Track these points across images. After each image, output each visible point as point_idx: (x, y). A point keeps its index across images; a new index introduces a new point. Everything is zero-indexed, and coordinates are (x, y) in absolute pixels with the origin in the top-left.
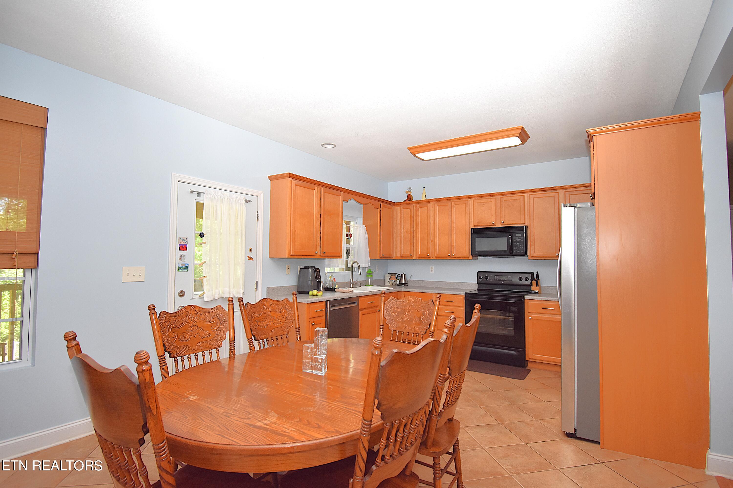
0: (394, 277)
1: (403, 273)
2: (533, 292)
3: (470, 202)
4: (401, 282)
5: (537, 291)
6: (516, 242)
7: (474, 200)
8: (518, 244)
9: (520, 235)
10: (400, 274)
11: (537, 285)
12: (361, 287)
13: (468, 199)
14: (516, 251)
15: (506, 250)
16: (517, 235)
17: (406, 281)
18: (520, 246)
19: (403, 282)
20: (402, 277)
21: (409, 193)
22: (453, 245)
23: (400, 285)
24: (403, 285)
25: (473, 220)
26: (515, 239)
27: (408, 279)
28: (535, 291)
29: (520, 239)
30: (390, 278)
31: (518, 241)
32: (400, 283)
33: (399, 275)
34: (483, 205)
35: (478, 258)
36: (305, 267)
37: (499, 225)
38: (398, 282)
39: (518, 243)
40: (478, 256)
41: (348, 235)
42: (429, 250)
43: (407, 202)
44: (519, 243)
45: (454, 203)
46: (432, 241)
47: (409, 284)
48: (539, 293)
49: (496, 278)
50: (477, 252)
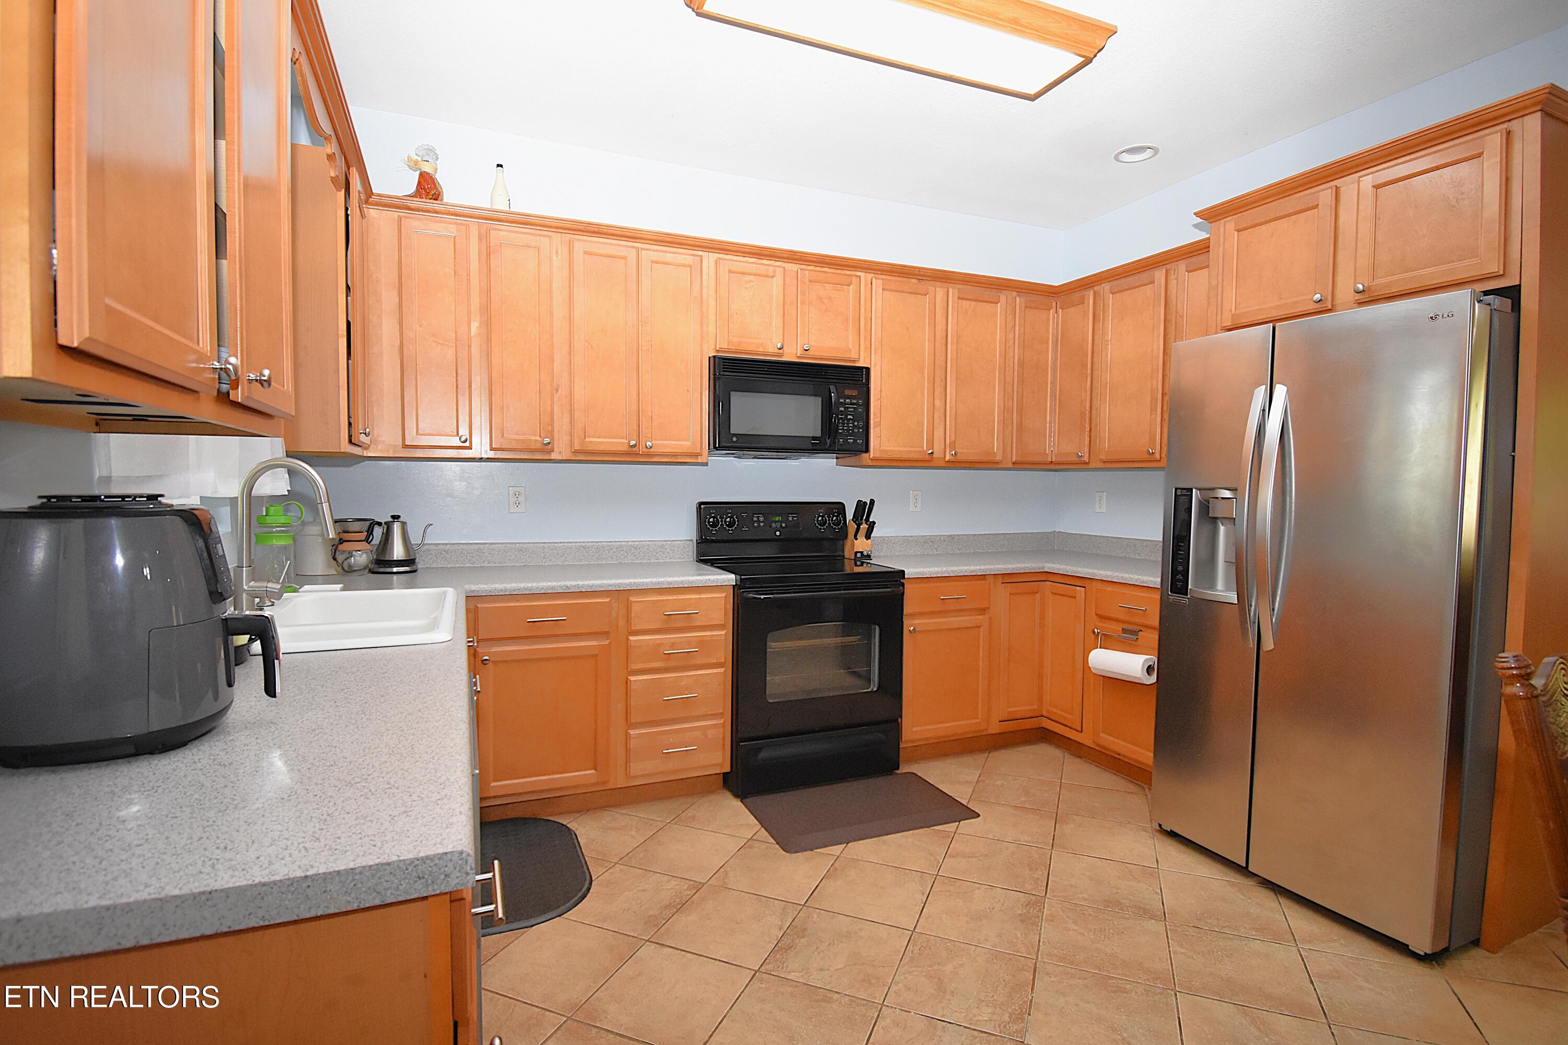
0: (359, 536)
1: (396, 518)
3: (705, 264)
4: (388, 558)
6: (845, 412)
7: (718, 259)
8: (850, 419)
9: (855, 393)
10: (380, 523)
13: (697, 253)
14: (846, 441)
15: (819, 435)
16: (847, 392)
17: (411, 552)
18: (854, 426)
19: (399, 554)
20: (388, 533)
24: (395, 570)
25: (713, 328)
26: (841, 404)
27: (415, 539)
29: (854, 404)
30: (340, 542)
31: (849, 409)
32: (383, 562)
33: (376, 528)
34: (746, 282)
39: (849, 417)
43: (416, 203)
44: (852, 417)
45: (648, 253)
47: (422, 564)
49: (759, 521)
50: (734, 439)
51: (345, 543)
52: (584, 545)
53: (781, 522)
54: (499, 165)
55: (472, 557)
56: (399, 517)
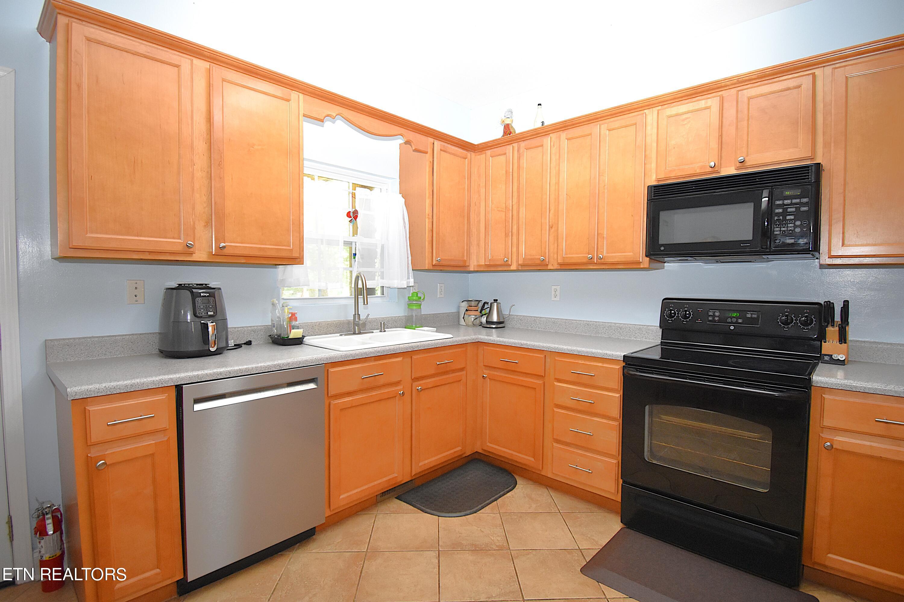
0: (476, 308)
1: (496, 301)
2: (826, 358)
3: (649, 118)
4: (489, 320)
5: (842, 357)
6: (785, 213)
7: (658, 111)
8: (790, 219)
9: (797, 193)
10: (488, 303)
11: (843, 338)
12: (385, 331)
13: (642, 112)
14: (783, 241)
15: (751, 238)
17: (501, 317)
18: (796, 226)
19: (495, 318)
20: (491, 308)
21: (508, 122)
22: (599, 232)
23: (488, 326)
24: (494, 326)
25: (653, 165)
26: (779, 206)
27: (506, 312)
28: (835, 357)
29: (796, 203)
30: (467, 310)
31: (789, 210)
32: (487, 322)
33: (486, 306)
35: (666, 264)
36: (180, 285)
37: (729, 170)
38: (484, 319)
39: (788, 218)
40: (666, 259)
41: (351, 214)
42: (545, 248)
43: (503, 141)
44: (792, 217)
45: (606, 125)
46: (551, 227)
47: (507, 324)
48: (846, 361)
49: (714, 316)
50: (662, 248)
51: (468, 311)
52: (588, 323)
53: (737, 318)
54: (539, 105)
55: (532, 324)
56: (497, 300)
